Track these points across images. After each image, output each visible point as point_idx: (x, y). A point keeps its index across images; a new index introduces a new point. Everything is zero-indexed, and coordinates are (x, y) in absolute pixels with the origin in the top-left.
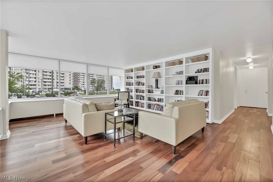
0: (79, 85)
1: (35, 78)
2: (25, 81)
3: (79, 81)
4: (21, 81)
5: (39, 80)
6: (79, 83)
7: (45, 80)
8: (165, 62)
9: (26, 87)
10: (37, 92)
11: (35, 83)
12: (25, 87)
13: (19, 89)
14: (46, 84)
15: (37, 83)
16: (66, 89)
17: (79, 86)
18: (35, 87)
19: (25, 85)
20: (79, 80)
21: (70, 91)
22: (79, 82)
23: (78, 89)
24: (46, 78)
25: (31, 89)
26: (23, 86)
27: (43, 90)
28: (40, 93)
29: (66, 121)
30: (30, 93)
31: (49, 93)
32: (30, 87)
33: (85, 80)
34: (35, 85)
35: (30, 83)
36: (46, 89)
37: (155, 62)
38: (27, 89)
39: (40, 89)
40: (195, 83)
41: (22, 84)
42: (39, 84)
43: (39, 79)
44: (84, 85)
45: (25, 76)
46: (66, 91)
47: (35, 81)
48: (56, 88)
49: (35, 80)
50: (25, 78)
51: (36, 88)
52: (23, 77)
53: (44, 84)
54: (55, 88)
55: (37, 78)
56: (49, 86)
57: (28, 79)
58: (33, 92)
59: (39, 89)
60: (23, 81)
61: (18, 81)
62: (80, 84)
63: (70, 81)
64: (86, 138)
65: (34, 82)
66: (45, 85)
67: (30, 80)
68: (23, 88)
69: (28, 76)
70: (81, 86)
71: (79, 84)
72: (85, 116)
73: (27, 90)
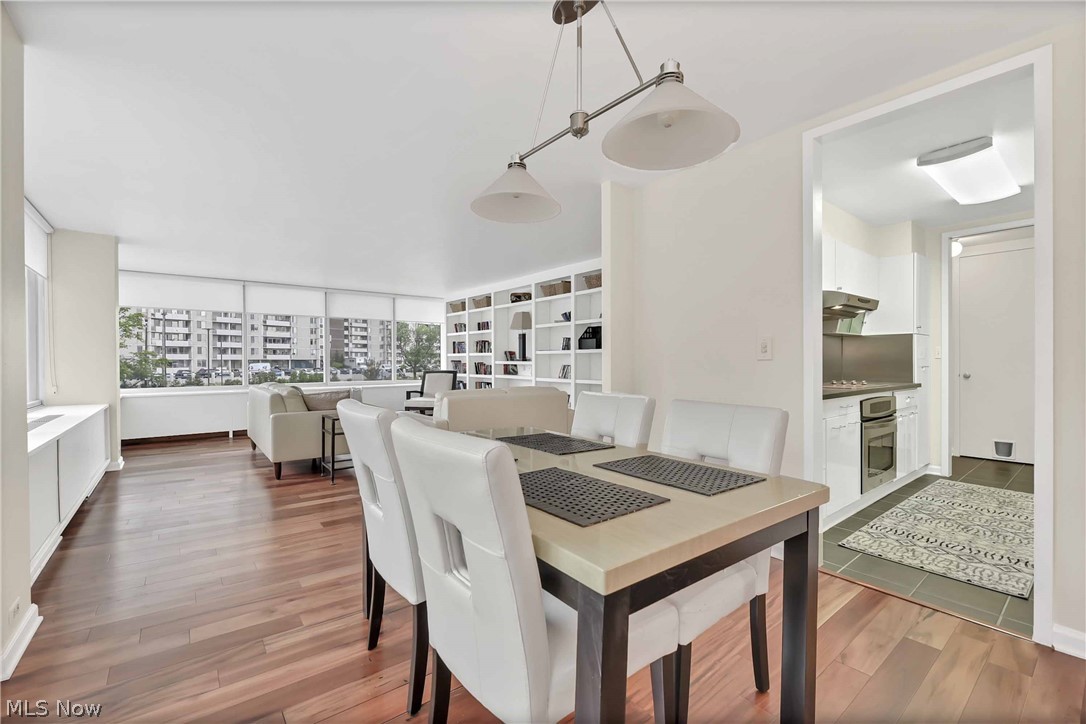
0: (346, 350)
1: (187, 323)
2: (150, 335)
3: (346, 333)
4: (138, 336)
5: (200, 332)
6: (346, 341)
7: (220, 332)
8: (536, 284)
9: (155, 356)
10: (193, 375)
11: (185, 344)
12: (150, 357)
13: (130, 366)
14: (225, 345)
15: (193, 342)
16: (298, 363)
17: (347, 353)
18: (185, 357)
19: (151, 349)
20: (347, 328)
21: (313, 372)
22: (346, 337)
23: (341, 365)
24: (226, 324)
25: (171, 364)
26: (143, 355)
27: (214, 369)
28: (202, 379)
29: (254, 446)
30: (168, 379)
31: (236, 378)
32: (170, 357)
33: (369, 330)
34: (187, 350)
35: (169, 343)
36: (225, 365)
37: (518, 284)
38: (157, 364)
39: (204, 365)
40: (595, 346)
41: (140, 348)
42: (200, 344)
43: (199, 326)
44: (365, 350)
45: (150, 316)
46: (298, 372)
47: (187, 336)
48: (263, 361)
49: (186, 330)
50: (151, 323)
51: (189, 362)
52: (144, 323)
53: (219, 345)
54: (258, 361)
55: (193, 325)
56: (235, 353)
57: (159, 329)
58: (179, 375)
59: (199, 364)
60: (144, 337)
61: (128, 336)
62: (351, 345)
63: (312, 332)
64: (278, 466)
65: (181, 337)
66: (224, 351)
67: (168, 330)
68: (146, 361)
69: (162, 317)
70: (356, 353)
71: (347, 345)
72: (275, 419)
73: (159, 370)
